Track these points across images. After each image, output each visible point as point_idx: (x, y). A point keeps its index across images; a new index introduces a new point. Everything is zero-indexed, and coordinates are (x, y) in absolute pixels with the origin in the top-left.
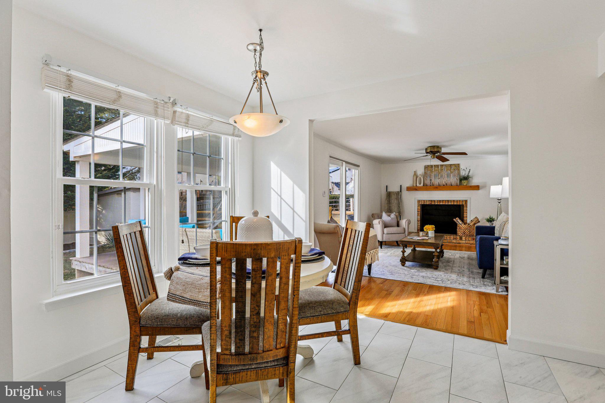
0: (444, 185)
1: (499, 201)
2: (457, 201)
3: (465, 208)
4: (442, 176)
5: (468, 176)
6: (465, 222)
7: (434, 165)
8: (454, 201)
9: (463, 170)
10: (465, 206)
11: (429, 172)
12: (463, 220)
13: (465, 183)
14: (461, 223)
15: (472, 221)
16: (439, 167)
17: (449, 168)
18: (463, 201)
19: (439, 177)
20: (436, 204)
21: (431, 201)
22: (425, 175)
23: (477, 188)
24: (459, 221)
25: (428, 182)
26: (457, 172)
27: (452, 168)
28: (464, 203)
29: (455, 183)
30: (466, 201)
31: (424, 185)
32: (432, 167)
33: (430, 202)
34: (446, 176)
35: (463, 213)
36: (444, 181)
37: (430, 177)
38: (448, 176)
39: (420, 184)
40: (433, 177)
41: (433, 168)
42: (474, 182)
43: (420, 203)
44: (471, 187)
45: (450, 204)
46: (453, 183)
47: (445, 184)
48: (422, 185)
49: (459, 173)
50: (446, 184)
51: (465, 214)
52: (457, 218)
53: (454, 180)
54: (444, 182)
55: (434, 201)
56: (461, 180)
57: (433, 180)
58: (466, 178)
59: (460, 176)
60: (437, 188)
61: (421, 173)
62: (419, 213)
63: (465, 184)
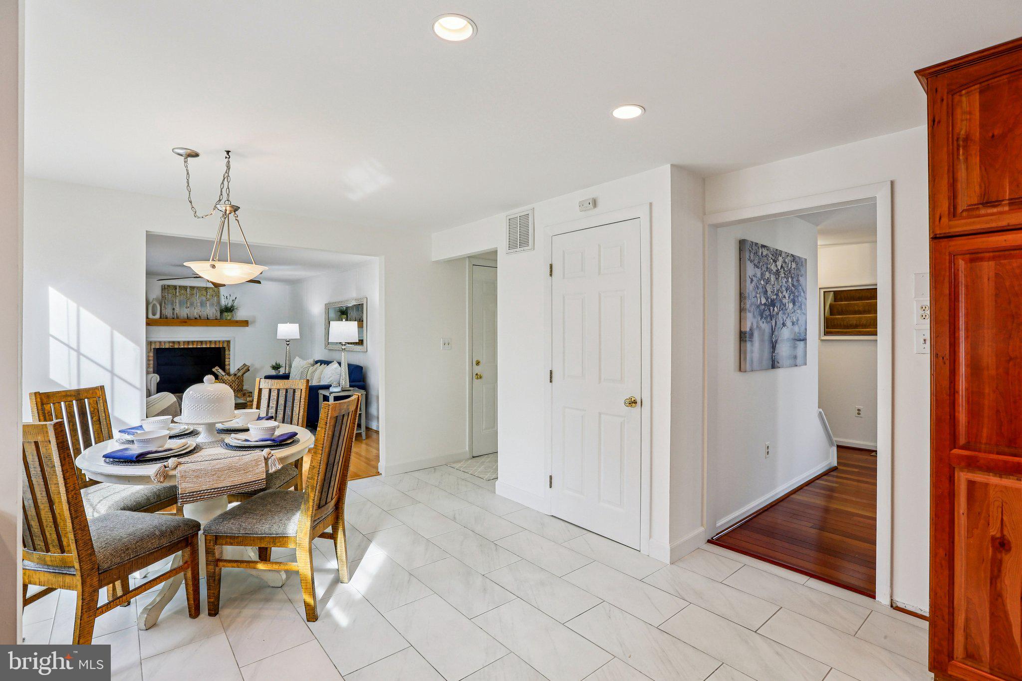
0: (196, 319)
1: (288, 343)
2: (215, 342)
3: (227, 353)
4: (192, 304)
5: (232, 306)
6: (227, 371)
7: (179, 286)
8: (210, 342)
9: (225, 297)
10: (227, 349)
11: (170, 295)
12: (224, 370)
13: (227, 316)
14: (223, 374)
15: (238, 369)
16: (188, 290)
17: (205, 293)
18: (223, 342)
19: (188, 306)
20: (182, 347)
21: (174, 342)
22: (162, 301)
23: (245, 323)
24: (220, 371)
25: (168, 312)
26: (215, 300)
27: (208, 294)
28: (225, 345)
29: (213, 316)
30: (228, 342)
31: (161, 318)
32: (176, 289)
33: (171, 344)
34: (199, 304)
35: (225, 358)
36: (196, 311)
37: (172, 304)
38: (203, 304)
39: (154, 314)
40: (177, 304)
41: (178, 290)
42: (241, 315)
43: (153, 347)
44: (237, 322)
45: (204, 346)
46: (211, 316)
47: (197, 316)
48: (158, 316)
49: (219, 302)
50: (200, 316)
51: (227, 360)
52: (217, 368)
53: (211, 311)
54: (195, 314)
55: (179, 342)
56: (222, 312)
57: (177, 310)
58: (229, 309)
59: (221, 306)
60: (186, 322)
61: (155, 297)
62: (152, 362)
63: (229, 318)
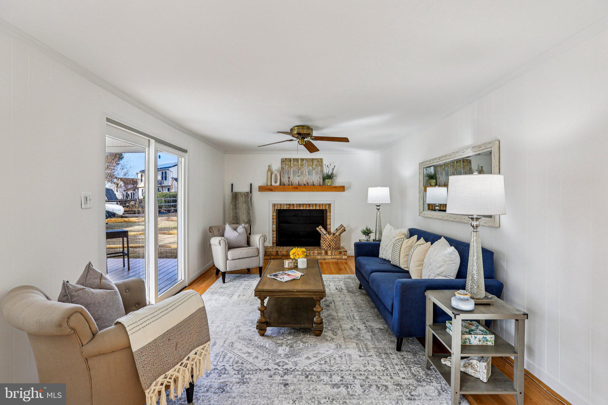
0: (305, 185)
1: (378, 208)
2: (320, 205)
3: (328, 214)
4: (302, 173)
5: (332, 174)
6: (329, 230)
7: (293, 159)
8: (316, 205)
9: (326, 166)
10: (328, 211)
11: (287, 167)
12: (326, 229)
13: (328, 182)
14: (325, 232)
15: (337, 229)
16: (299, 161)
17: (311, 163)
18: (326, 205)
19: (299, 174)
20: (296, 208)
21: (290, 205)
22: (282, 171)
23: (342, 189)
24: (323, 230)
25: (285, 180)
26: (319, 169)
27: (314, 164)
28: (327, 208)
29: (317, 182)
30: (330, 205)
31: (280, 185)
32: (291, 161)
33: (288, 206)
34: (307, 173)
35: (327, 219)
36: (305, 179)
37: (288, 174)
38: (310, 173)
39: (276, 182)
40: (292, 174)
41: (292, 162)
42: (339, 181)
43: (276, 208)
44: (336, 187)
45: (311, 208)
46: (316, 183)
47: (306, 183)
48: (278, 183)
49: (322, 171)
50: (307, 183)
51: (328, 220)
52: (320, 227)
53: (316, 179)
54: (304, 181)
55: (293, 205)
56: (324, 179)
57: (292, 178)
58: (330, 177)
59: (323, 175)
60: (297, 188)
61: (277, 168)
62: (275, 220)
63: (329, 184)
